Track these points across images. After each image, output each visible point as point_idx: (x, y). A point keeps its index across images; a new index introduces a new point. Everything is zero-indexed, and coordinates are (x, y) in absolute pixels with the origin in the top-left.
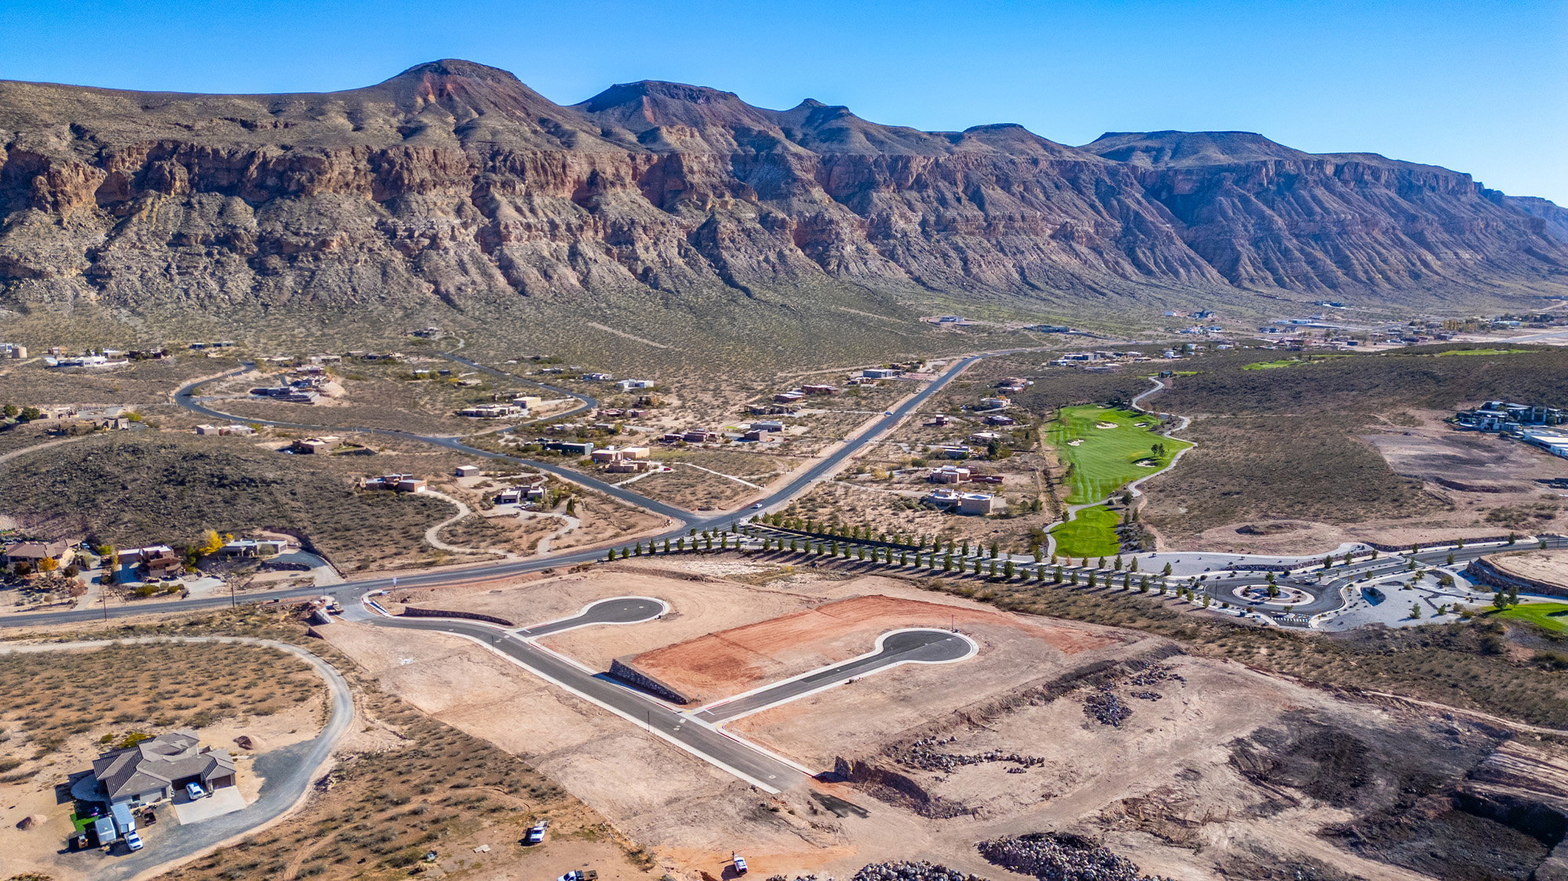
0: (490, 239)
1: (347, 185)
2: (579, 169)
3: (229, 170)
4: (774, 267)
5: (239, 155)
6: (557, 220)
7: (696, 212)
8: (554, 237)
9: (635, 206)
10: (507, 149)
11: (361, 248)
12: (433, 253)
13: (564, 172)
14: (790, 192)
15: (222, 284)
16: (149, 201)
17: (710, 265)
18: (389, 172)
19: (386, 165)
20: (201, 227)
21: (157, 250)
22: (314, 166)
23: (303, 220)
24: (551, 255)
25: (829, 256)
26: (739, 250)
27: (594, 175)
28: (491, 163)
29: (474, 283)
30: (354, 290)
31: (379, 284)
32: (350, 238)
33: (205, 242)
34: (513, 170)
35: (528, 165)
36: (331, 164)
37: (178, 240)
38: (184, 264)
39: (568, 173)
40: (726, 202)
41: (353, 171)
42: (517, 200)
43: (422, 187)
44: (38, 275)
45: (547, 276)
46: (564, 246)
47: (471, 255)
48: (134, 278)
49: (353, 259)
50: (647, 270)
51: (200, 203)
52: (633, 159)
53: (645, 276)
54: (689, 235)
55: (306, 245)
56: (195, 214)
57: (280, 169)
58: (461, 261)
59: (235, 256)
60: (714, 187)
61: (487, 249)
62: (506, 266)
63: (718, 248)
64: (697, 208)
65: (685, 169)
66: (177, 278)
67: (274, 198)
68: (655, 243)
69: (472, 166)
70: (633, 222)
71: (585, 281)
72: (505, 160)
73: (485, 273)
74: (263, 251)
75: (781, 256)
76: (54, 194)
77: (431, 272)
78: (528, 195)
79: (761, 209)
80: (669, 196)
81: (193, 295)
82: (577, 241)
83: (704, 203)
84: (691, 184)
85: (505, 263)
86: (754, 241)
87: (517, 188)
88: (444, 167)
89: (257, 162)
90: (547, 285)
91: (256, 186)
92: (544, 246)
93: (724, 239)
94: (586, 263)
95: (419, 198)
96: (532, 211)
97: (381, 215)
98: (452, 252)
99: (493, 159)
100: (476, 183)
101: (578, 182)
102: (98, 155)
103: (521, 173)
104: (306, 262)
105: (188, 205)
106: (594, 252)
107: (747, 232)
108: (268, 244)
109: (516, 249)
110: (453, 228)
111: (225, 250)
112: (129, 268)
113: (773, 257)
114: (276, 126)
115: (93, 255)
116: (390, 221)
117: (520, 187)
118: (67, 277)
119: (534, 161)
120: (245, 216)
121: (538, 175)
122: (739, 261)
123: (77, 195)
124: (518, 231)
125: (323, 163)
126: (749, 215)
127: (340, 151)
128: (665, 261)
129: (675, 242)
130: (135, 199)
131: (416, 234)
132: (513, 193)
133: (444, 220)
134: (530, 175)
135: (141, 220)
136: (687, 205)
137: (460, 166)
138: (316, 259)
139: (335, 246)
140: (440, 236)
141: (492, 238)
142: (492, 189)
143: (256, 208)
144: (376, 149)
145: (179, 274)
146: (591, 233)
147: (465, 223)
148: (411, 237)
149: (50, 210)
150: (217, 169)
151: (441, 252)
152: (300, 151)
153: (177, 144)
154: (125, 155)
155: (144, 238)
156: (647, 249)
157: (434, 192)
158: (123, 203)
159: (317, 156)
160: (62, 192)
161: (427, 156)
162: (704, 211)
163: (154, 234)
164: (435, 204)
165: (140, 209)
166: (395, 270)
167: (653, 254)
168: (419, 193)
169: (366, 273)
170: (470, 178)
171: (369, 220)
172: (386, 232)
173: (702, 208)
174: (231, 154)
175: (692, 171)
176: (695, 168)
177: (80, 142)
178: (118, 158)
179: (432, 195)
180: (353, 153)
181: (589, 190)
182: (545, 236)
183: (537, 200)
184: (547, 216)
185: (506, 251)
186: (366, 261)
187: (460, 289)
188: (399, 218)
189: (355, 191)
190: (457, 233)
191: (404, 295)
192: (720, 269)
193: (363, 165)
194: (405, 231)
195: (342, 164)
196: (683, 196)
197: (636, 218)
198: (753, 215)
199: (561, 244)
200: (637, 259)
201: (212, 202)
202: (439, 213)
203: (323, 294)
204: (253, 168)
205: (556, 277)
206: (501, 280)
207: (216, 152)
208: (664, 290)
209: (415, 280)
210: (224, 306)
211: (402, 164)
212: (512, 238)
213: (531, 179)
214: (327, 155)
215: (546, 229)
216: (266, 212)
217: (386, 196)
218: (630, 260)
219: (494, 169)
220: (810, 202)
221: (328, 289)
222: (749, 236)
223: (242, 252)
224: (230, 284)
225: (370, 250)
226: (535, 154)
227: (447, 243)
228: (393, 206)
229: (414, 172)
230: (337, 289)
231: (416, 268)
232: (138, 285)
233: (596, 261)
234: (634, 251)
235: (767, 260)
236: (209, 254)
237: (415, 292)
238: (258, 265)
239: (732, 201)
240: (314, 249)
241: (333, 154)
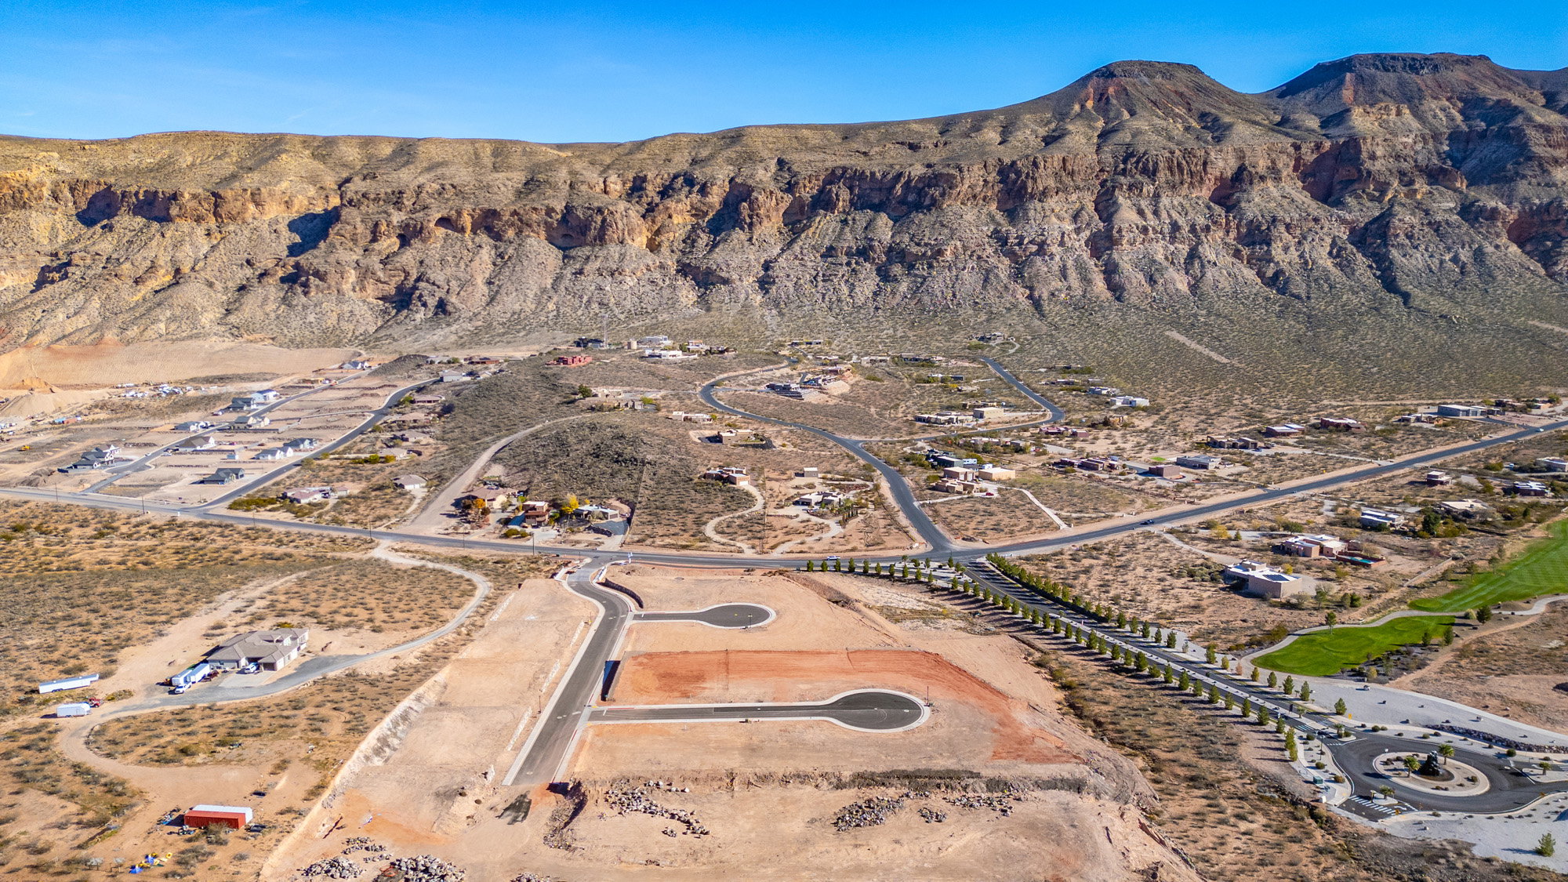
0: (1102, 243)
1: (975, 197)
2: (1223, 163)
3: (880, 189)
4: (1463, 268)
5: (890, 176)
6: (1181, 221)
7: (1369, 204)
8: (1173, 240)
9: (1285, 202)
10: (1142, 150)
11: (971, 256)
12: (1038, 260)
13: (1205, 169)
14: (1517, 174)
15: (852, 288)
16: (818, 219)
17: (1370, 267)
18: (1015, 182)
19: (1013, 176)
20: (849, 241)
21: (813, 260)
22: (947, 181)
23: (927, 233)
24: (1166, 258)
25: (1559, 254)
26: (1416, 248)
27: (1242, 169)
28: (1122, 166)
29: (1069, 288)
30: (954, 295)
31: (979, 289)
32: (964, 246)
33: (849, 254)
34: (1144, 171)
35: (1161, 165)
36: (962, 179)
37: (830, 252)
38: (829, 272)
39: (1209, 170)
40: (1415, 191)
41: (982, 183)
42: (1142, 202)
43: (1044, 194)
44: (726, 282)
45: (1152, 281)
46: (1184, 249)
47: (1078, 261)
48: (790, 285)
49: (961, 266)
50: (1278, 273)
51: (854, 219)
52: (1297, 148)
53: (1276, 281)
54: (1352, 231)
55: (924, 254)
56: (847, 230)
57: (920, 185)
58: (1064, 266)
59: (868, 265)
60: (1402, 174)
61: (1096, 253)
62: (1110, 271)
63: (1386, 245)
64: (1372, 199)
65: (1364, 155)
66: (821, 284)
67: (911, 212)
68: (1299, 243)
69: (1102, 170)
70: (1274, 220)
71: (1194, 288)
72: (1137, 162)
73: (1086, 280)
74: (890, 261)
75: (1479, 255)
76: (751, 217)
77: (1030, 278)
78: (1157, 196)
79: (1466, 196)
80: (1338, 187)
81: (827, 299)
82: (1199, 243)
83: (1383, 193)
84: (1369, 173)
85: (1111, 268)
86: (1442, 237)
87: (1145, 190)
88: (1072, 174)
89: (903, 180)
90: (1149, 290)
91: (899, 203)
92: (1159, 250)
93: (1397, 236)
94: (1203, 266)
95: (1039, 205)
96: (1156, 213)
97: (999, 224)
98: (1057, 258)
99: (1125, 162)
100: (1102, 187)
101: (1221, 179)
102: (789, 183)
103: (1151, 173)
104: (921, 269)
105: (845, 222)
106: (1217, 254)
107: (1436, 227)
108: (895, 253)
109: (1125, 256)
110: (1063, 234)
111: (861, 260)
112: (788, 276)
113: (1465, 255)
114: (936, 146)
115: (767, 266)
116: (1004, 229)
117: (1149, 189)
118: (745, 283)
119: (1169, 161)
120: (884, 229)
121: (1172, 174)
122: (1410, 261)
123: (768, 217)
124: (1132, 235)
125: (955, 178)
126: (1445, 205)
127: (972, 165)
128: (1306, 263)
129: (1329, 240)
130: (809, 218)
131: (1026, 241)
132: (1140, 195)
133: (1056, 226)
134: (1163, 176)
135: (807, 235)
136: (1358, 197)
137: (1089, 171)
138: (931, 266)
139: (948, 255)
140: (1048, 242)
141: (1103, 244)
142: (1117, 192)
143: (895, 221)
144: (1007, 161)
145: (823, 281)
146: (1221, 234)
147: (1079, 228)
148: (1020, 244)
149: (747, 230)
150: (872, 190)
151: (1047, 258)
152: (939, 169)
153: (845, 169)
154: (807, 182)
155: (805, 251)
156: (1286, 249)
157: (1056, 198)
158: (800, 221)
159: (952, 171)
160: (757, 215)
161: (1055, 164)
162: (1380, 202)
163: (814, 247)
164: (1053, 211)
165: (810, 226)
166: (997, 276)
167: (1294, 254)
168: (1040, 200)
169: (970, 279)
170: (1098, 182)
171: (985, 229)
172: (999, 239)
173: (1380, 200)
174: (884, 176)
175: (1373, 157)
176: (1379, 153)
177: (780, 173)
178: (801, 185)
179: (1052, 202)
180: (985, 166)
181: (1232, 187)
182: (1164, 239)
183: (1165, 201)
184: (1170, 216)
185: (1115, 256)
186: (973, 268)
187: (1053, 294)
188: (1014, 226)
189: (981, 202)
190: (1066, 238)
191: (997, 300)
192: (1383, 271)
193: (993, 177)
194: (1016, 238)
195: (974, 177)
196: (1356, 186)
197: (1280, 214)
198: (1452, 205)
199: (1180, 246)
200: (1270, 260)
201: (862, 218)
202: (1054, 219)
203: (926, 299)
204: (898, 187)
205: (1161, 281)
206: (1099, 284)
207: (873, 174)
208: (1293, 295)
209: (1012, 286)
210: (846, 308)
211: (1028, 174)
212: (1124, 242)
213: (1163, 180)
214: (961, 171)
215: (1166, 231)
216: (901, 225)
217: (1010, 206)
218: (1259, 263)
219: (1124, 172)
220: (1547, 185)
221: (932, 295)
222: (1437, 231)
223: (873, 262)
224: (857, 290)
225: (979, 257)
226: (1172, 152)
227: (1055, 249)
228: (1012, 215)
229: (1039, 181)
230: (939, 294)
231: (1018, 275)
232: (792, 290)
233: (1215, 264)
234: (1269, 252)
235: (1455, 260)
236: (848, 264)
237: (1010, 298)
238: (884, 274)
239: (1426, 188)
240: (930, 257)
241: (966, 169)
